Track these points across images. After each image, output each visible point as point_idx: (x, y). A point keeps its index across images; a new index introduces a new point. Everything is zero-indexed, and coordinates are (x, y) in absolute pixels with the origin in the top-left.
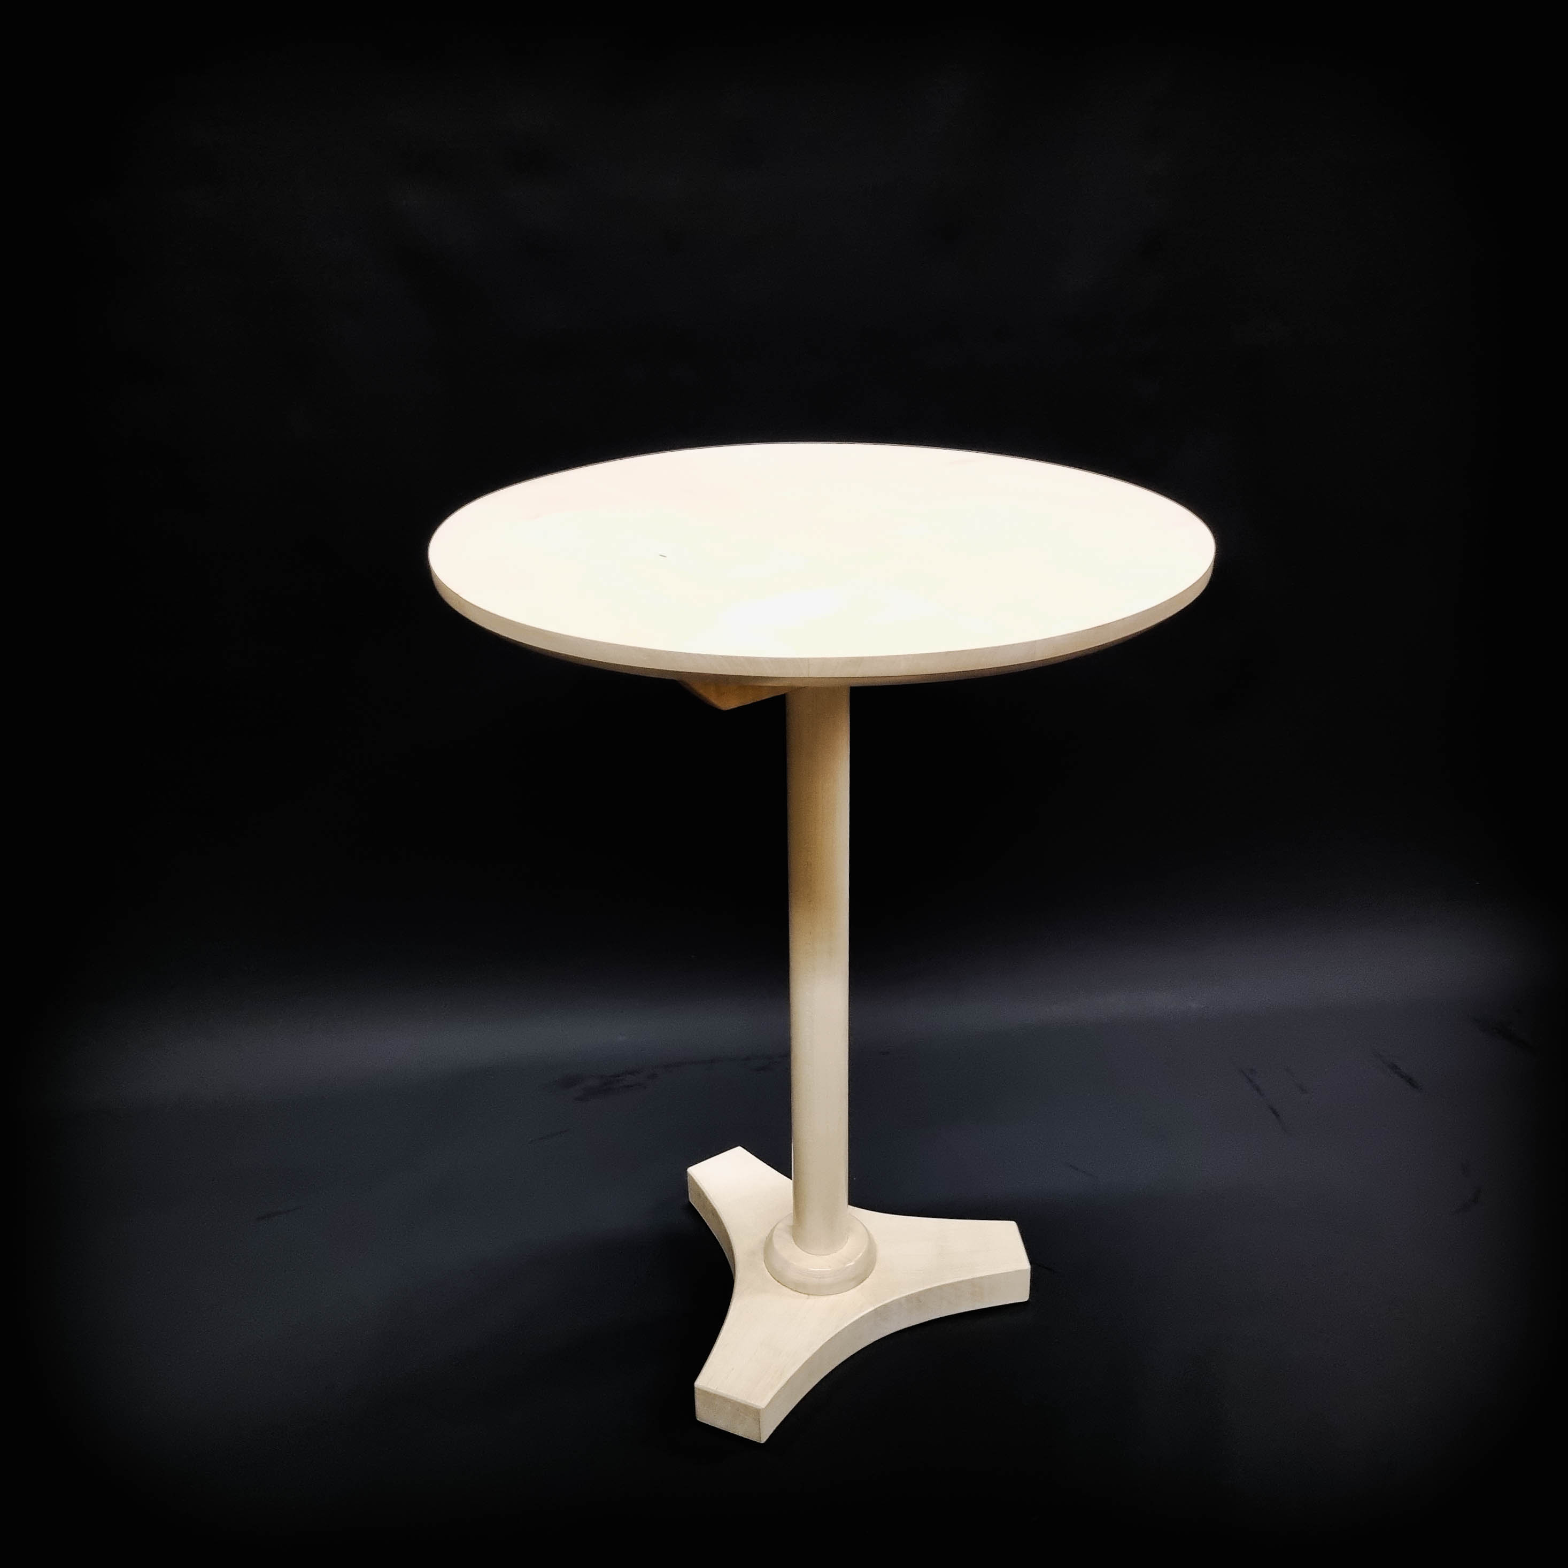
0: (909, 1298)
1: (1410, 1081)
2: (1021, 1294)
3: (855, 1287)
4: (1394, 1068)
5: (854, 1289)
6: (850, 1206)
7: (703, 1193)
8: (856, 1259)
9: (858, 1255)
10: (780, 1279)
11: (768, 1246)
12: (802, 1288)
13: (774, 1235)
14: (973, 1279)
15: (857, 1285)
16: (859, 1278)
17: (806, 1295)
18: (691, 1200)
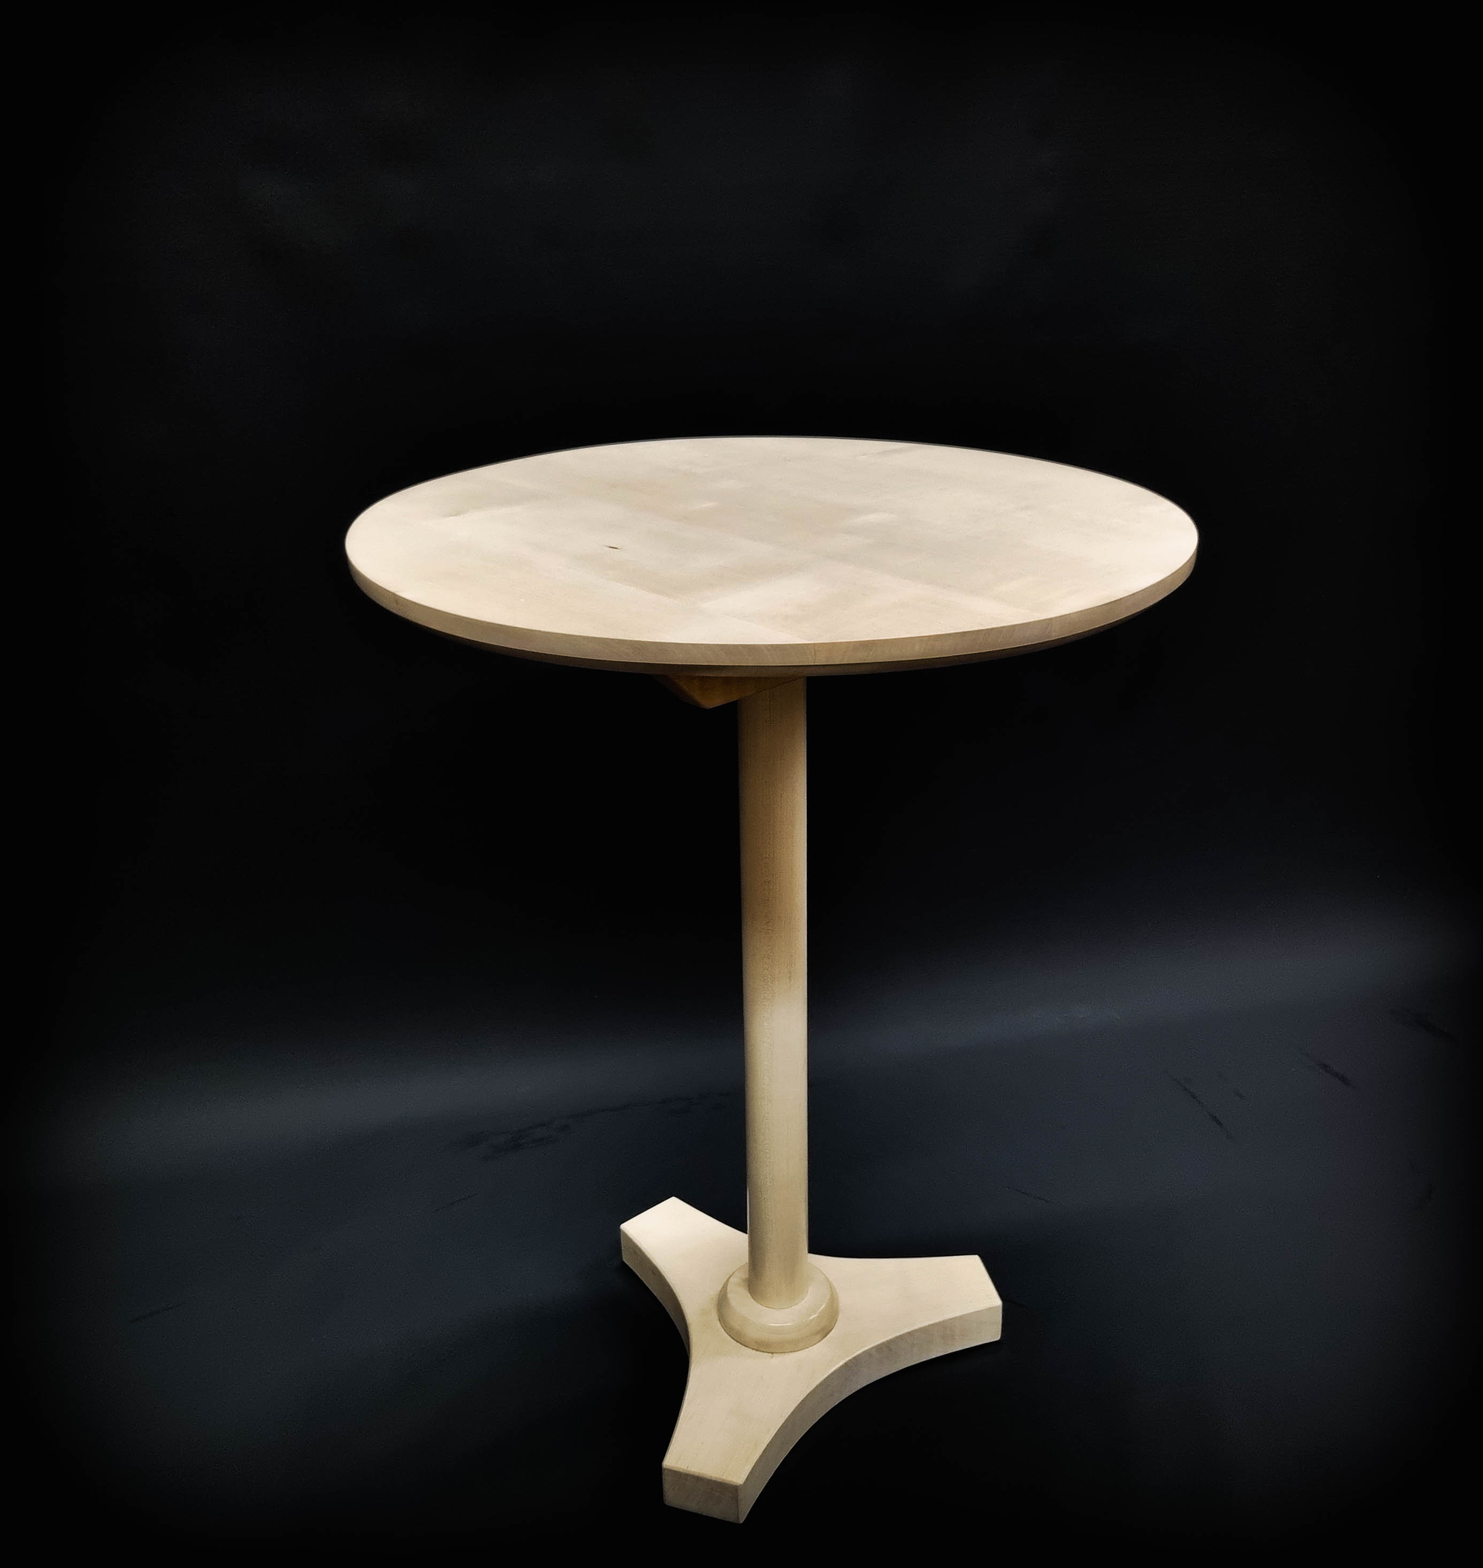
0: (879, 1348)
1: (1343, 1079)
2: (992, 1333)
3: (820, 1341)
4: (1325, 1067)
5: (819, 1344)
6: (809, 1254)
7: (640, 1250)
8: (820, 1310)
9: (821, 1307)
10: (739, 1338)
11: (722, 1302)
12: (764, 1347)
13: (728, 1291)
14: (944, 1322)
15: (822, 1339)
16: (824, 1332)
17: (770, 1354)
18: (624, 1260)
